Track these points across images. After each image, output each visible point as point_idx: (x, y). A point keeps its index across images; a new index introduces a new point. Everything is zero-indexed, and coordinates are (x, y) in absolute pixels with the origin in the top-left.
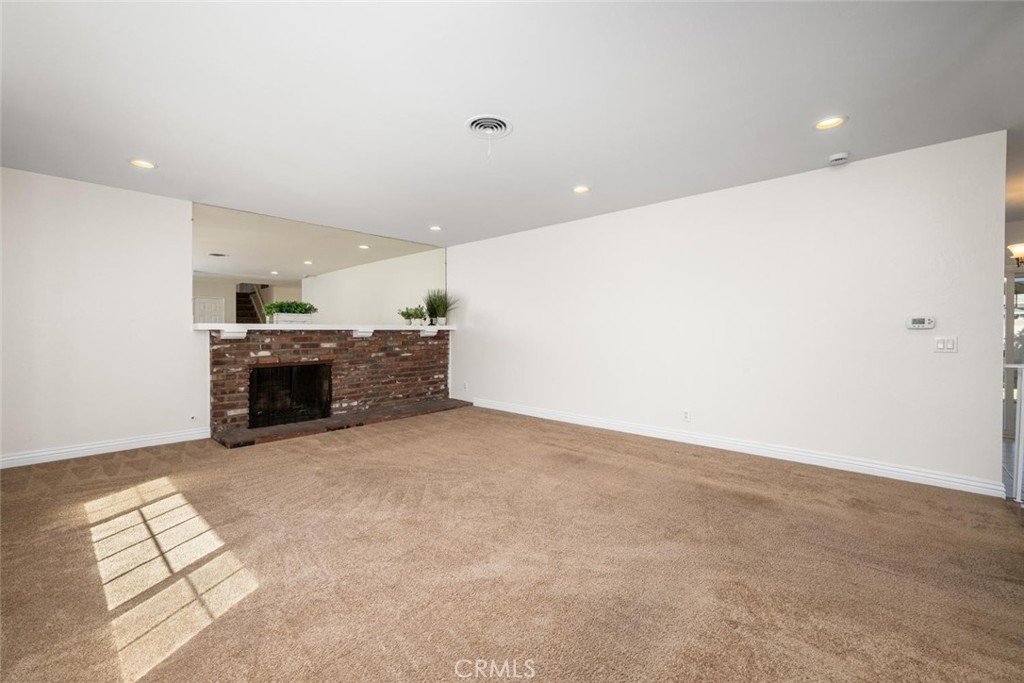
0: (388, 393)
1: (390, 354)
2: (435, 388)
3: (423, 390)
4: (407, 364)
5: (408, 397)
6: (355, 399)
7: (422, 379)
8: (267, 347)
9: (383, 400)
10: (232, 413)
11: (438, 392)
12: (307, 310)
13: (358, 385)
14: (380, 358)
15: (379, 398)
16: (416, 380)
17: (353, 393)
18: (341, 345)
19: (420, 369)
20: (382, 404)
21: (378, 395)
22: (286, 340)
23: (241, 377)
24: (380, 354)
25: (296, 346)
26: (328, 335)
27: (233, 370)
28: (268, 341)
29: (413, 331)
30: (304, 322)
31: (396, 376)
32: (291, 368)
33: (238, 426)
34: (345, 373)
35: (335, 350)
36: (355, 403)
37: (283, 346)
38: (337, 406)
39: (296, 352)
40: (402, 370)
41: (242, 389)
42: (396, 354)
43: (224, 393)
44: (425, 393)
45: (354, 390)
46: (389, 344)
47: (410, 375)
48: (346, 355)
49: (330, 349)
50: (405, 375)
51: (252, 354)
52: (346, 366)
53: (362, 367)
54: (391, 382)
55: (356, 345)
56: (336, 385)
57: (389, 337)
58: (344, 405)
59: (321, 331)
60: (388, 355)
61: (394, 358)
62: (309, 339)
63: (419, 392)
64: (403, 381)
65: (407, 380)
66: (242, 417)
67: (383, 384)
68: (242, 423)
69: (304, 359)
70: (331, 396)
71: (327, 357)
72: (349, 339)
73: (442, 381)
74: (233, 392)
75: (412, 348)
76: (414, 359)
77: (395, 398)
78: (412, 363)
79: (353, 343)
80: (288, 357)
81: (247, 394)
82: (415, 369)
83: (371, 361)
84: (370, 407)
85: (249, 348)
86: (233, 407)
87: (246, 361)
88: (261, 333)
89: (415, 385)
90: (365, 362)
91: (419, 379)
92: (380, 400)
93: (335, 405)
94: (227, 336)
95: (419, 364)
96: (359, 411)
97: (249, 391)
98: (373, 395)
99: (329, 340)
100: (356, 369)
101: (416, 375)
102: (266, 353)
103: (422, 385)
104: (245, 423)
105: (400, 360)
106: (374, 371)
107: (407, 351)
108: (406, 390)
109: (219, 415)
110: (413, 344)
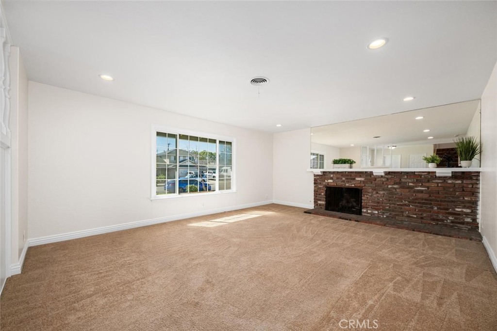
0: (402, 212)
1: (403, 186)
2: (455, 218)
3: (441, 217)
4: (426, 196)
5: (422, 218)
6: (376, 210)
7: (438, 208)
8: (331, 178)
9: (398, 215)
10: (319, 202)
11: (463, 223)
12: (350, 162)
13: (378, 203)
14: (396, 189)
15: (394, 213)
16: (432, 208)
17: (375, 206)
18: (367, 179)
19: (436, 201)
20: (397, 217)
21: (393, 211)
22: (338, 176)
23: (322, 189)
24: (396, 186)
25: (344, 179)
26: (360, 174)
27: (320, 186)
28: (332, 176)
29: (428, 172)
30: (345, 168)
31: (409, 202)
32: (342, 188)
33: (321, 208)
34: (370, 195)
35: (363, 182)
36: (376, 212)
37: (337, 178)
39: (344, 181)
40: (416, 199)
41: (323, 194)
42: (409, 187)
43: (317, 194)
44: (443, 220)
45: (375, 204)
46: (403, 180)
47: (423, 203)
48: (371, 185)
49: (361, 181)
50: (419, 203)
51: (326, 181)
52: (370, 190)
53: (381, 192)
54: (405, 205)
55: (377, 180)
56: (365, 200)
57: (404, 175)
58: (369, 211)
59: (356, 172)
60: (402, 187)
61: (408, 190)
62: (351, 176)
63: (435, 217)
64: (417, 206)
65: (422, 207)
66: (323, 205)
67: (398, 205)
69: (347, 185)
70: (361, 205)
71: (359, 185)
72: (372, 176)
73: (467, 214)
74: (320, 194)
75: (427, 184)
76: (430, 193)
77: (408, 216)
78: (428, 195)
79: (375, 179)
80: (340, 184)
81: (325, 196)
82: (431, 200)
83: (389, 190)
84: (387, 217)
85: (325, 179)
86: (320, 200)
87: (324, 183)
88: (330, 172)
89: (431, 212)
90: (383, 190)
91: (436, 208)
92: (395, 215)
93: (364, 210)
94: (316, 174)
95: (436, 197)
96: (378, 217)
97: (326, 195)
98: (389, 210)
99: (360, 177)
100: (377, 193)
101: (431, 204)
102: (331, 181)
103: (438, 213)
104: (324, 207)
105: (414, 192)
106: (390, 196)
107: (421, 186)
108: (420, 213)
109: (315, 202)
110: (428, 181)
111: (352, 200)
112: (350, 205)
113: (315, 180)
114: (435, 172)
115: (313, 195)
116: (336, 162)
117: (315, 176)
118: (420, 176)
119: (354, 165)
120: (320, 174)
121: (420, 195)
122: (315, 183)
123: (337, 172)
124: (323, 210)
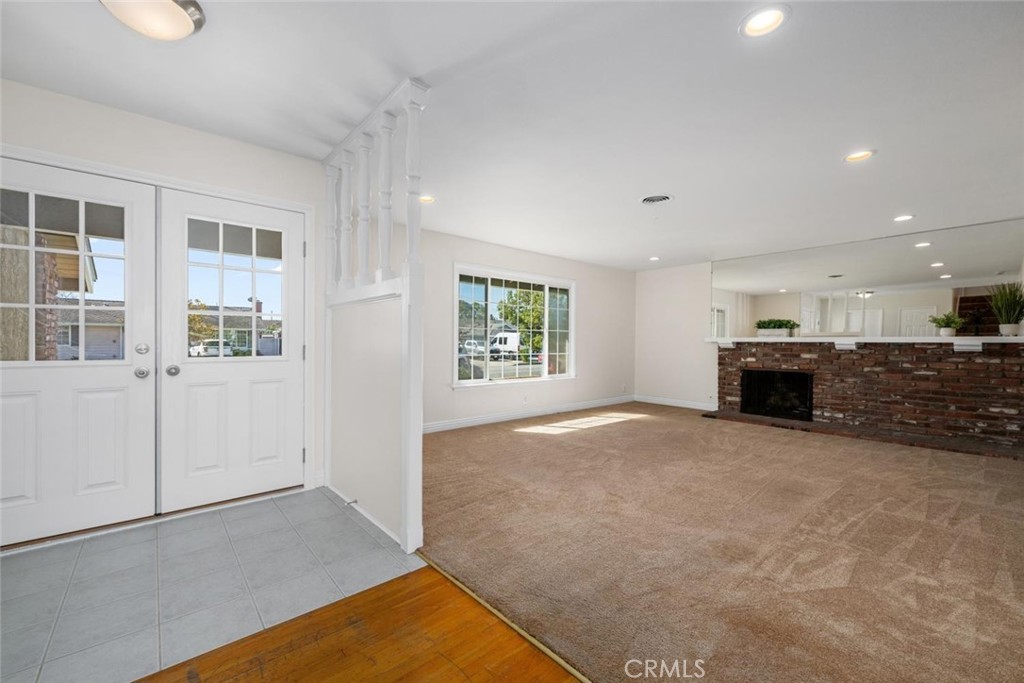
0: (891, 415)
1: (892, 369)
2: (989, 426)
3: (962, 422)
4: (935, 386)
5: (927, 425)
6: (841, 411)
7: (957, 407)
8: (753, 355)
9: (881, 421)
10: (729, 398)
11: (1003, 433)
12: (790, 326)
13: (845, 398)
14: (878, 374)
15: (874, 417)
16: (947, 407)
17: (838, 404)
18: (823, 356)
19: (954, 394)
20: (880, 425)
21: (873, 413)
22: (767, 350)
23: (735, 375)
24: (877, 369)
25: (777, 356)
26: (809, 347)
27: (730, 369)
28: (754, 350)
29: (941, 345)
30: (780, 335)
31: (904, 397)
32: (773, 373)
33: (733, 408)
34: (829, 384)
35: (815, 360)
36: (841, 416)
37: (765, 355)
38: (818, 413)
39: (777, 360)
40: (917, 392)
41: (736, 383)
42: (903, 371)
43: (724, 384)
44: (966, 429)
45: (838, 402)
46: (891, 358)
47: (930, 399)
48: (830, 367)
49: (811, 360)
50: (921, 398)
51: (743, 360)
52: (829, 377)
53: (851, 380)
54: (896, 402)
55: (843, 357)
56: (818, 394)
57: (894, 350)
58: (826, 414)
59: (801, 343)
60: (892, 371)
61: (900, 376)
62: (791, 350)
63: (951, 423)
64: (918, 404)
65: (927, 406)
66: (736, 403)
67: (881, 402)
68: (736, 407)
69: (784, 366)
70: (811, 403)
71: (806, 367)
72: (833, 351)
74: (729, 384)
75: (938, 366)
76: (942, 381)
77: (901, 423)
78: (938, 385)
79: (839, 356)
80: (769, 364)
81: (739, 388)
82: (944, 394)
83: (865, 375)
84: (861, 423)
85: (740, 356)
86: (731, 395)
87: (739, 364)
88: (750, 344)
89: (942, 414)
90: (854, 375)
91: (953, 408)
92: (876, 420)
93: (817, 412)
94: (722, 346)
95: (953, 388)
96: (845, 425)
97: (742, 385)
98: (866, 412)
99: (810, 352)
100: (842, 381)
101: (944, 400)
102: (753, 360)
103: (958, 416)
104: (738, 408)
105: (913, 379)
106: (867, 386)
107: (928, 368)
108: (925, 416)
109: (721, 398)
110: (940, 360)
111: (792, 395)
112: (788, 404)
113: (721, 358)
114: (952, 344)
115: (717, 385)
116: (762, 325)
117: (720, 349)
118: (924, 351)
119: (796, 330)
120: (732, 346)
121: (923, 385)
122: (720, 364)
123: (765, 343)
124: (737, 413)
